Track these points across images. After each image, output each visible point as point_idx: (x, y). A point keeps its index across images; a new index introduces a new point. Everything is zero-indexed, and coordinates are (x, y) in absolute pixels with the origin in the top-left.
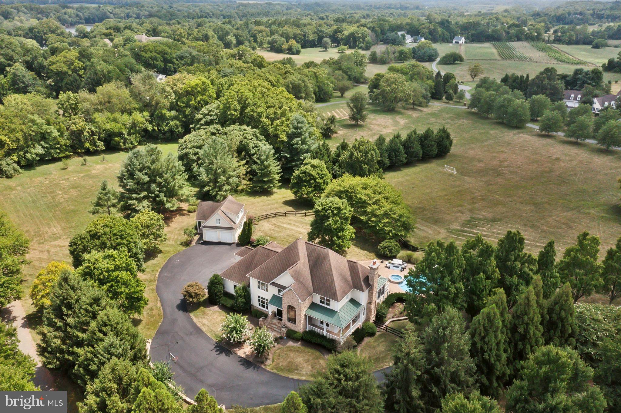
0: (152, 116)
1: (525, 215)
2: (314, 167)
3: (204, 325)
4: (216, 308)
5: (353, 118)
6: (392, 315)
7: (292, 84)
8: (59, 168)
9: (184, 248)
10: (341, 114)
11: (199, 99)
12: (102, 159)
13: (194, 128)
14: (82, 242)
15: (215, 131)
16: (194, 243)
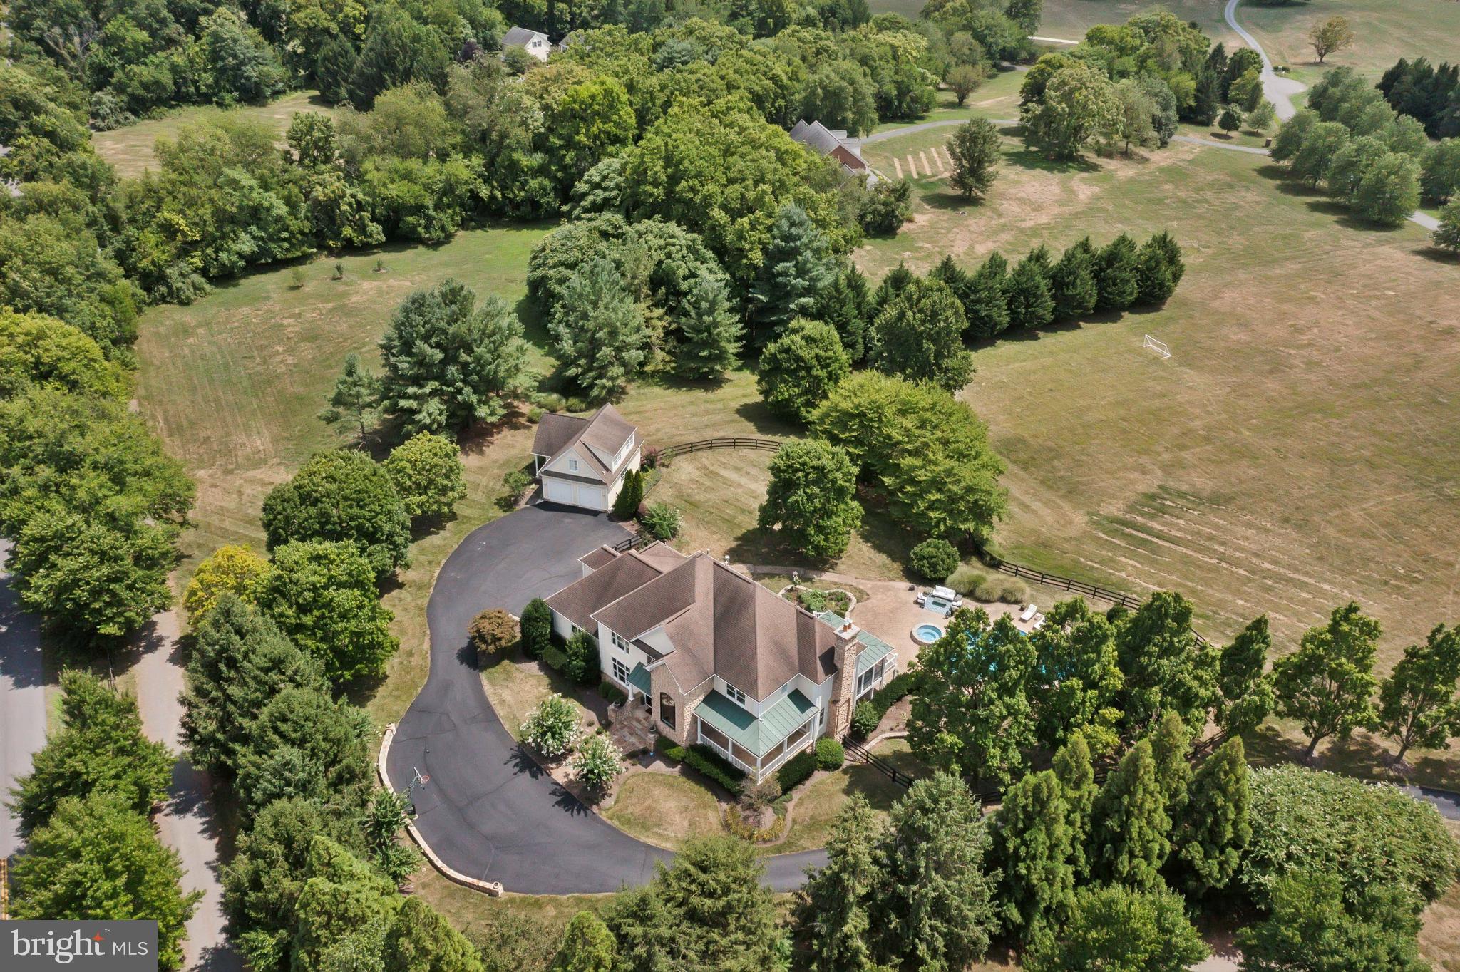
0: (490, 164)
1: (1295, 491)
2: (809, 340)
3: (503, 702)
4: (533, 667)
5: (959, 181)
6: (892, 724)
7: (824, 88)
8: (286, 285)
9: (501, 514)
10: (939, 163)
11: (594, 130)
12: (376, 266)
13: (569, 213)
14: (284, 509)
15: (610, 229)
16: (522, 504)
